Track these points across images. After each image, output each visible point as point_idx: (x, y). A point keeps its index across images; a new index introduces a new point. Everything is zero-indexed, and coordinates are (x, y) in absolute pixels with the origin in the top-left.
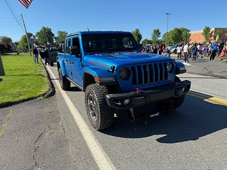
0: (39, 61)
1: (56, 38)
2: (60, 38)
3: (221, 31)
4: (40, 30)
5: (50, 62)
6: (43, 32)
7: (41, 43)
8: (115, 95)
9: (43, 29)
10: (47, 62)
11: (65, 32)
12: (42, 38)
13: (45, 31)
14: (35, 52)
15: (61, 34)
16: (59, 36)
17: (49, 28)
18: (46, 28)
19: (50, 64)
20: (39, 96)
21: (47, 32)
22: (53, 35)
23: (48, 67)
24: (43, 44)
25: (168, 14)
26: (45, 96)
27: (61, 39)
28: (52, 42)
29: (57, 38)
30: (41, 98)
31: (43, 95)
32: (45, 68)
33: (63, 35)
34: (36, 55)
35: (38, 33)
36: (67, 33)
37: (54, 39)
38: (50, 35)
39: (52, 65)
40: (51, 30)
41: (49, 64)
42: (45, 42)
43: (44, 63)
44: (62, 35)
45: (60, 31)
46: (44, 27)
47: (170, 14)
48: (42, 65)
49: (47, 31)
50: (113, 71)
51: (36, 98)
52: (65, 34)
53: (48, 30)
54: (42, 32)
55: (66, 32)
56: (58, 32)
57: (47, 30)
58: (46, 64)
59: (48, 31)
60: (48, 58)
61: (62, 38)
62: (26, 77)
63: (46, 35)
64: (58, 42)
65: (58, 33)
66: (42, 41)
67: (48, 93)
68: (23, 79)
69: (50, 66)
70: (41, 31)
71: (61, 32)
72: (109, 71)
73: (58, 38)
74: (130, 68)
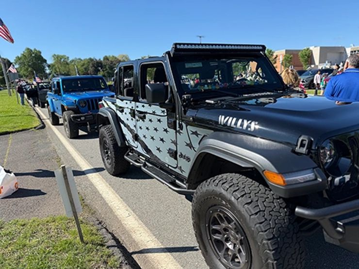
0: (26, 102)
1: (49, 66)
2: (56, 66)
3: (290, 55)
4: (22, 53)
5: (40, 103)
6: (27, 56)
7: (24, 74)
8: (75, 115)
9: (26, 51)
10: (36, 104)
11: (65, 56)
12: (26, 67)
13: (31, 55)
14: (21, 90)
15: (58, 59)
16: (55, 62)
17: (38, 50)
18: (33, 49)
19: (41, 105)
20: (32, 128)
21: (33, 57)
22: (45, 61)
23: (38, 109)
24: (27, 76)
25: (200, 37)
26: (37, 128)
27: (59, 68)
28: (44, 72)
29: (51, 66)
30: (33, 129)
31: (35, 128)
32: (34, 110)
33: (62, 60)
34: (22, 95)
35: (18, 59)
36: (68, 58)
37: (47, 68)
38: (39, 62)
39: (43, 107)
40: (40, 53)
41: (39, 106)
42: (31, 73)
43: (32, 105)
44: (60, 60)
45: (56, 54)
46: (28, 49)
47: (203, 37)
48: (30, 107)
49: (33, 55)
50: (75, 103)
51: (29, 129)
52: (65, 59)
53: (36, 53)
54: (25, 56)
55: (67, 56)
56: (53, 56)
57: (33, 53)
58: (35, 106)
59: (36, 55)
60: (38, 98)
61: (60, 66)
62: (15, 117)
63: (32, 61)
64: (53, 72)
65: (53, 58)
66: (25, 70)
67: (39, 127)
68: (12, 119)
69: (40, 108)
70: (23, 55)
71: (58, 57)
72: (73, 103)
73: (53, 66)
74: (86, 101)
